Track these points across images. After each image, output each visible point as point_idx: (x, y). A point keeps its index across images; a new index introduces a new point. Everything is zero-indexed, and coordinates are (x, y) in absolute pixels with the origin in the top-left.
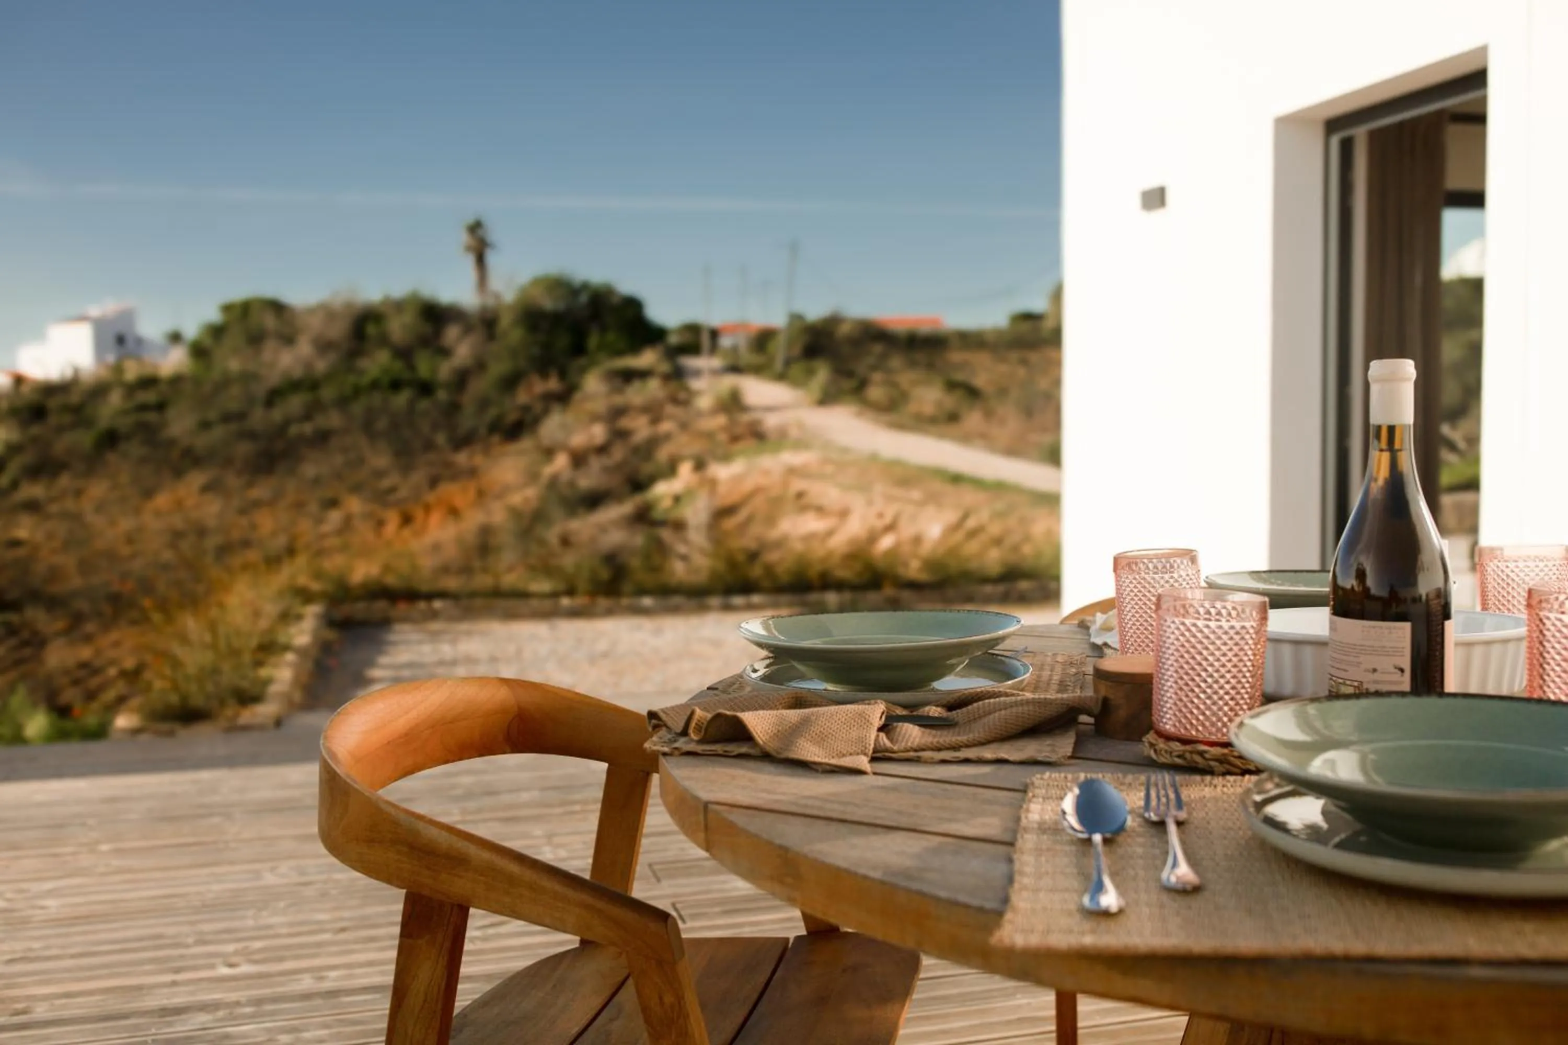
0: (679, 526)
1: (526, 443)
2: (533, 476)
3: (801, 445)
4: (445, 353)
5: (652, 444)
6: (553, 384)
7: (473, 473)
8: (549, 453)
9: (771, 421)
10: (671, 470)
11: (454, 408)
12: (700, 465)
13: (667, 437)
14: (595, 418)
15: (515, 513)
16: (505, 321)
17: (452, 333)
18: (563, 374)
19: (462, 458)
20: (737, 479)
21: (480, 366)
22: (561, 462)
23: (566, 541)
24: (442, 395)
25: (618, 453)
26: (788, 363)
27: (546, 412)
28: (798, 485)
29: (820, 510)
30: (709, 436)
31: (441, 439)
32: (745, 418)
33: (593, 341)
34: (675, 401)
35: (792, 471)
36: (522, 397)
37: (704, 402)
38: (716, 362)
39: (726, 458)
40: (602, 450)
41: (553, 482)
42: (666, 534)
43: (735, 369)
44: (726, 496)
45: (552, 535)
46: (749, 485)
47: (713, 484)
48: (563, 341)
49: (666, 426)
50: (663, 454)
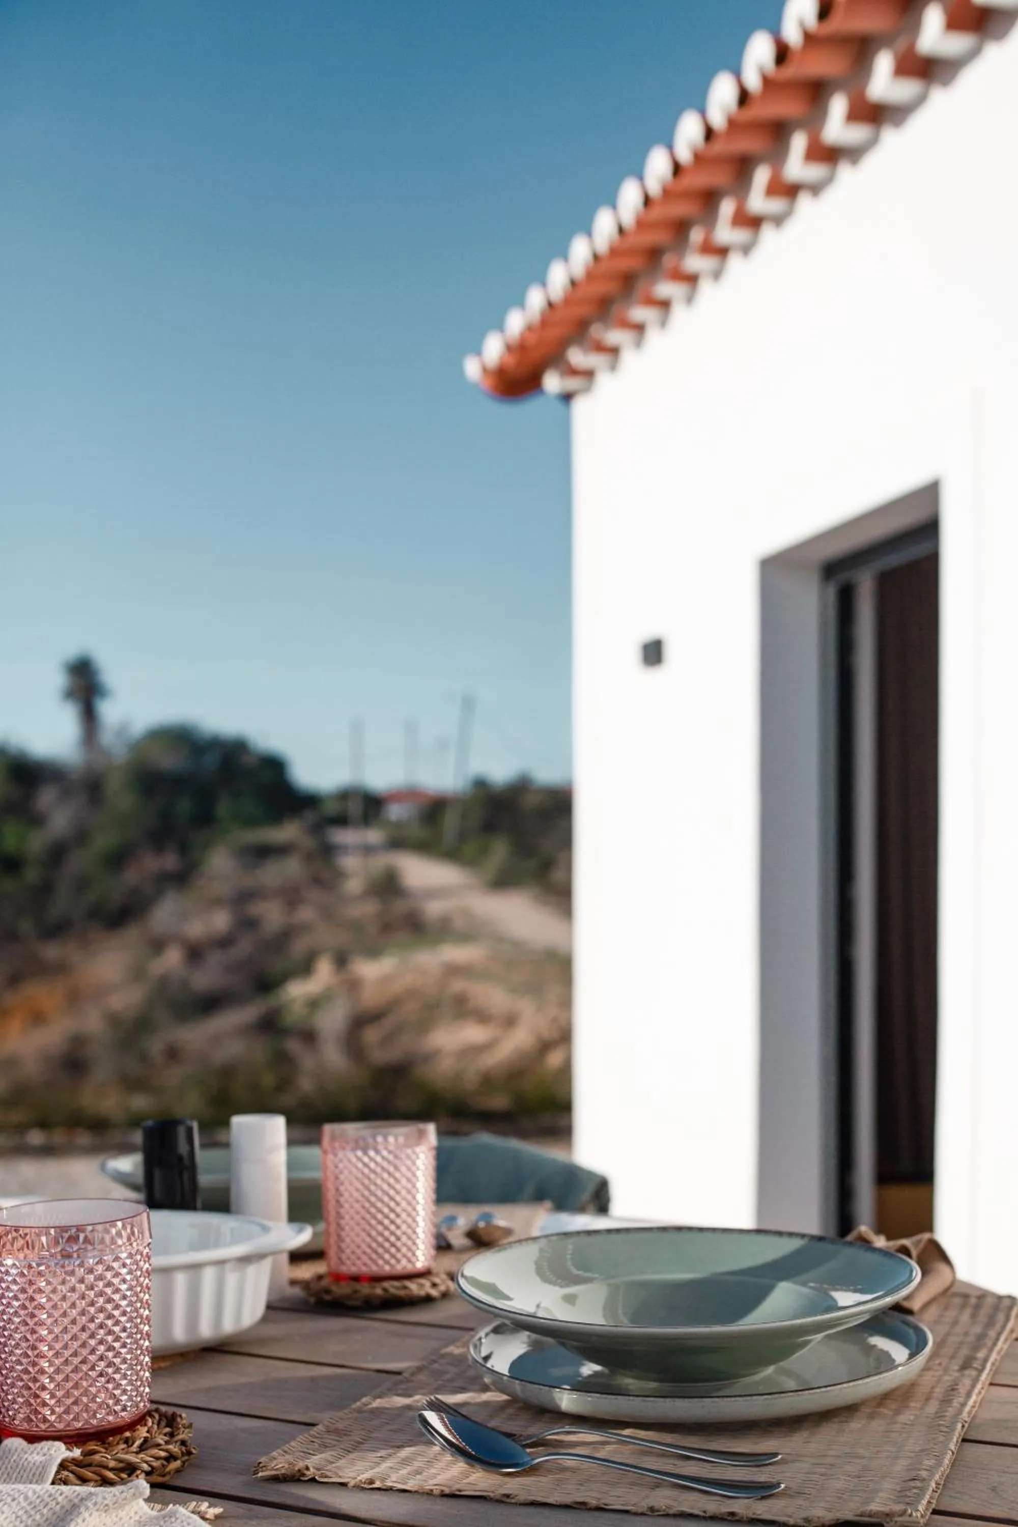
0: (309, 1036)
1: (132, 934)
2: (138, 973)
3: (466, 937)
4: (36, 821)
5: (286, 936)
6: (170, 861)
7: (61, 969)
8: (158, 945)
9: (434, 909)
10: (306, 968)
11: (45, 889)
12: (341, 961)
13: (305, 928)
14: (217, 902)
15: (114, 1020)
16: (114, 785)
17: (46, 798)
18: (184, 849)
19: (51, 952)
20: (386, 980)
21: (81, 836)
22: (173, 958)
23: (173, 1054)
24: (32, 875)
25: (244, 947)
26: (463, 836)
27: (159, 893)
28: (458, 985)
29: (482, 1017)
30: (356, 926)
31: (26, 926)
32: (399, 907)
33: (223, 808)
34: (317, 881)
35: (453, 970)
36: (132, 876)
37: (354, 885)
38: (374, 836)
39: (374, 952)
40: (224, 942)
41: (164, 982)
42: (293, 1046)
43: (398, 843)
44: (370, 997)
45: (155, 1046)
46: (398, 987)
47: (354, 985)
48: (184, 806)
49: (306, 914)
50: (299, 947)
